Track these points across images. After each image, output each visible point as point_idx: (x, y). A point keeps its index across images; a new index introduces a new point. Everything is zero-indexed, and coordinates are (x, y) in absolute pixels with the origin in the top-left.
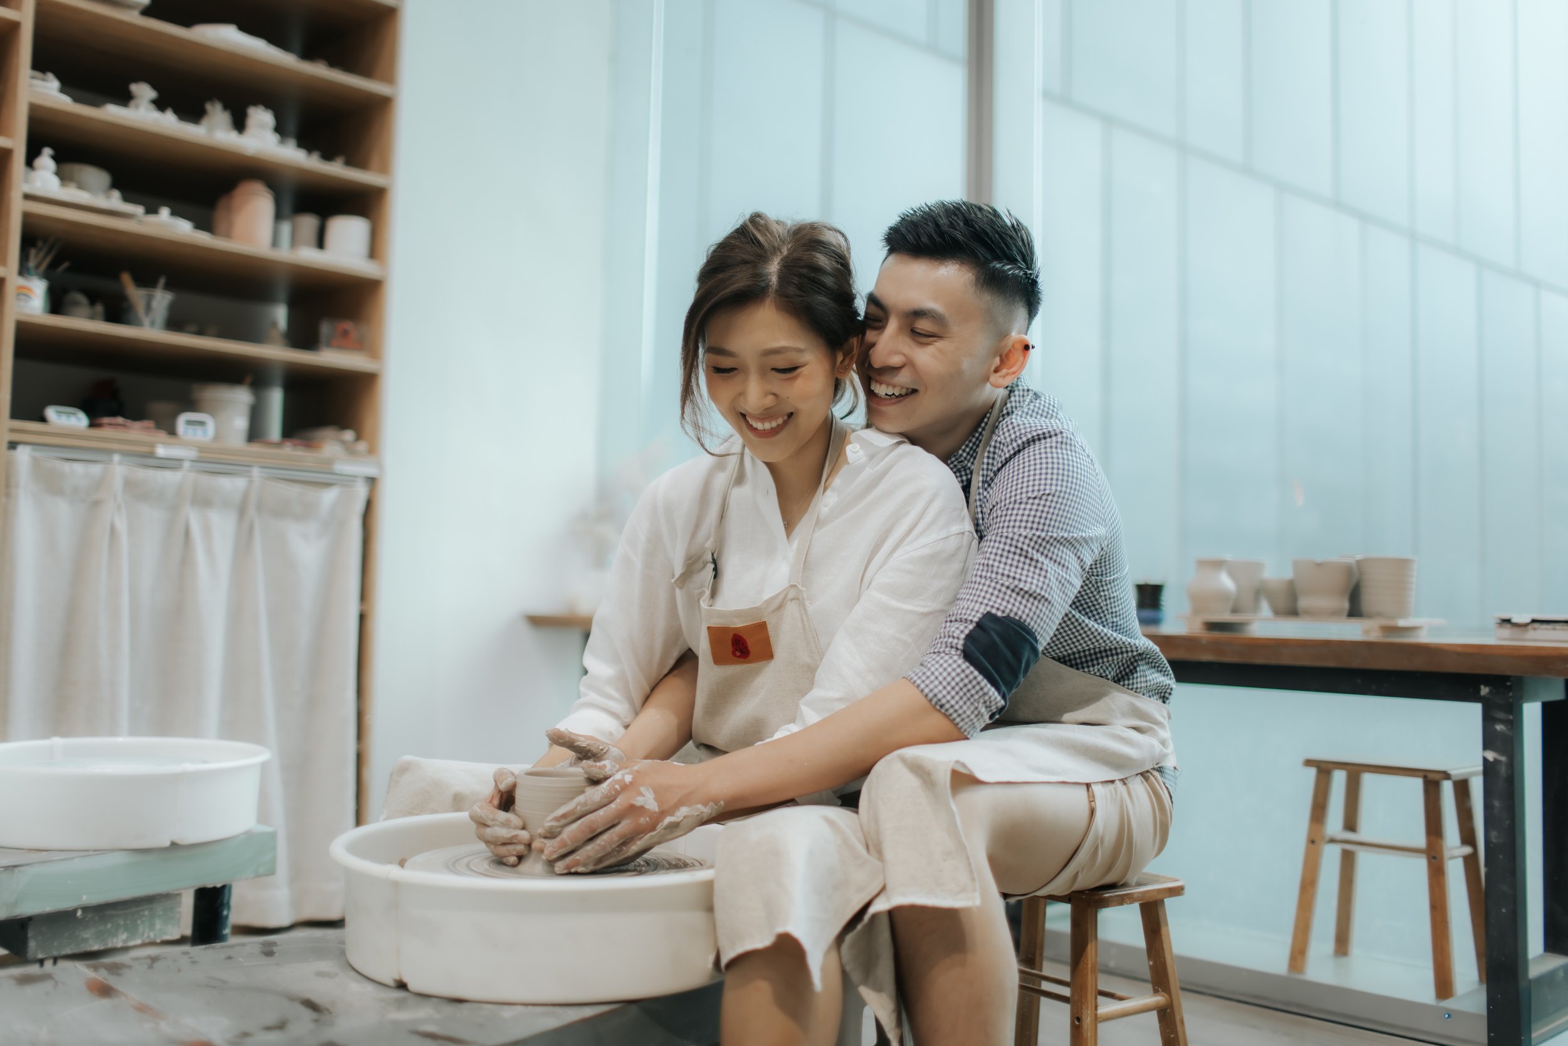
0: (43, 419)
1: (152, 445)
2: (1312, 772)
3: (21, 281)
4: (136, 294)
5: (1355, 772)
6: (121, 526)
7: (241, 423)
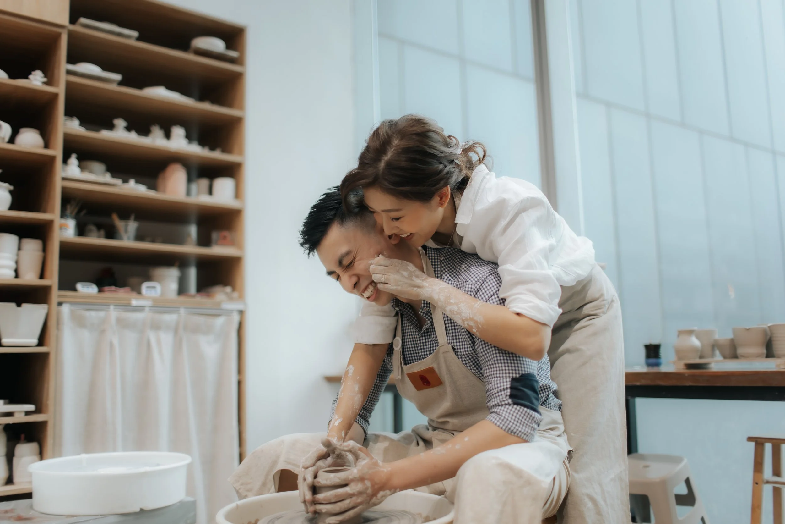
0: (75, 289)
1: (129, 300)
2: (752, 444)
3: (63, 221)
4: (120, 224)
5: (777, 443)
6: (116, 342)
7: (173, 286)
